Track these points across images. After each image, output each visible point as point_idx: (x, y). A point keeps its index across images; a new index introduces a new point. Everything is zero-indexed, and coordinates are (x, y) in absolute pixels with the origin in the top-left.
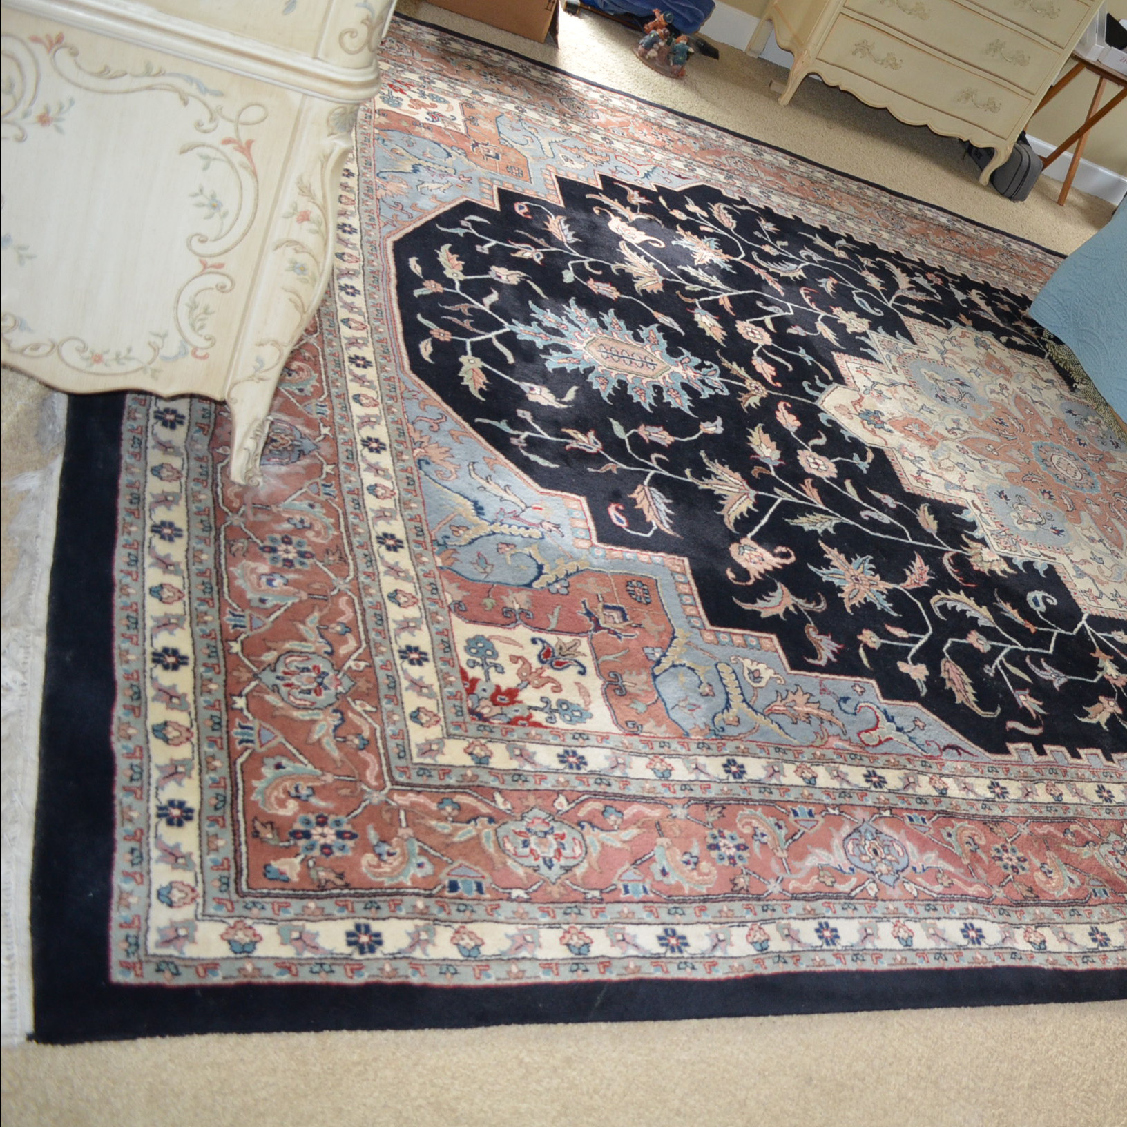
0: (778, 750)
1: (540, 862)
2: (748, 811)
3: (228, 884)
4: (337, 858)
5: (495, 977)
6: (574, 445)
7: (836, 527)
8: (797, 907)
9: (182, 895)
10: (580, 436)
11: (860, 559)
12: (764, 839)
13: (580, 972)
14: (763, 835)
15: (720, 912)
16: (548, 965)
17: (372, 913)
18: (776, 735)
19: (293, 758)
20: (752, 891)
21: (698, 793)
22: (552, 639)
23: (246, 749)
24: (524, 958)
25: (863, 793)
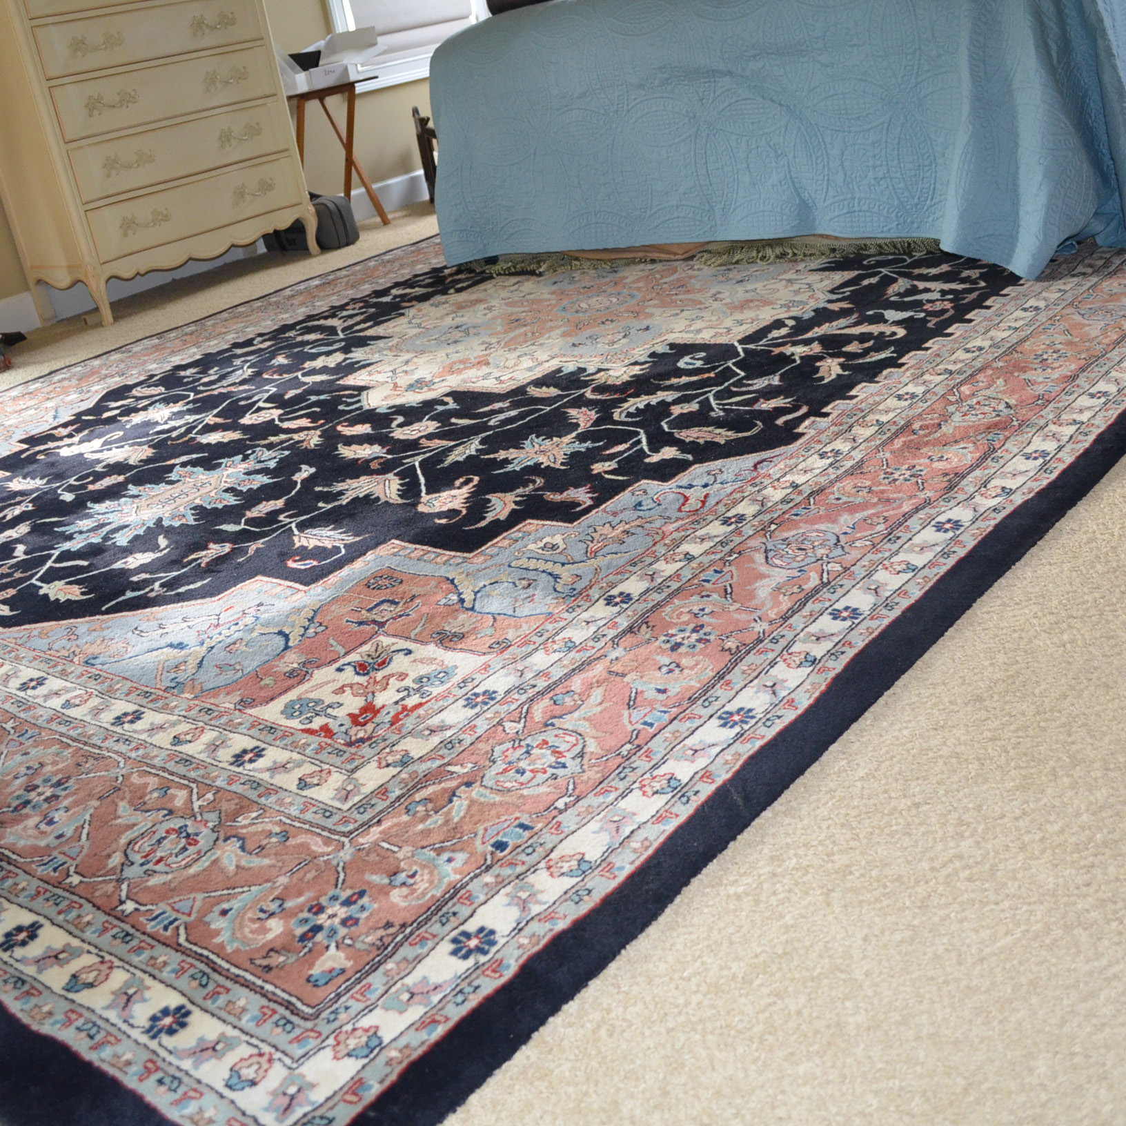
0: (635, 564)
1: (550, 771)
2: (668, 609)
3: (289, 1022)
4: (368, 918)
5: (626, 864)
6: (207, 560)
7: (481, 443)
8: (797, 621)
9: (255, 1067)
10: (204, 553)
11: (527, 442)
12: (707, 611)
13: (693, 798)
14: (703, 610)
15: (744, 672)
16: (659, 818)
17: (454, 922)
18: (621, 560)
19: (229, 898)
20: (747, 642)
21: (612, 633)
22: (354, 657)
23: (177, 928)
24: (632, 832)
25: (738, 532)
